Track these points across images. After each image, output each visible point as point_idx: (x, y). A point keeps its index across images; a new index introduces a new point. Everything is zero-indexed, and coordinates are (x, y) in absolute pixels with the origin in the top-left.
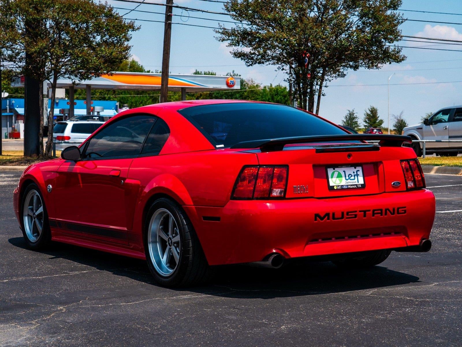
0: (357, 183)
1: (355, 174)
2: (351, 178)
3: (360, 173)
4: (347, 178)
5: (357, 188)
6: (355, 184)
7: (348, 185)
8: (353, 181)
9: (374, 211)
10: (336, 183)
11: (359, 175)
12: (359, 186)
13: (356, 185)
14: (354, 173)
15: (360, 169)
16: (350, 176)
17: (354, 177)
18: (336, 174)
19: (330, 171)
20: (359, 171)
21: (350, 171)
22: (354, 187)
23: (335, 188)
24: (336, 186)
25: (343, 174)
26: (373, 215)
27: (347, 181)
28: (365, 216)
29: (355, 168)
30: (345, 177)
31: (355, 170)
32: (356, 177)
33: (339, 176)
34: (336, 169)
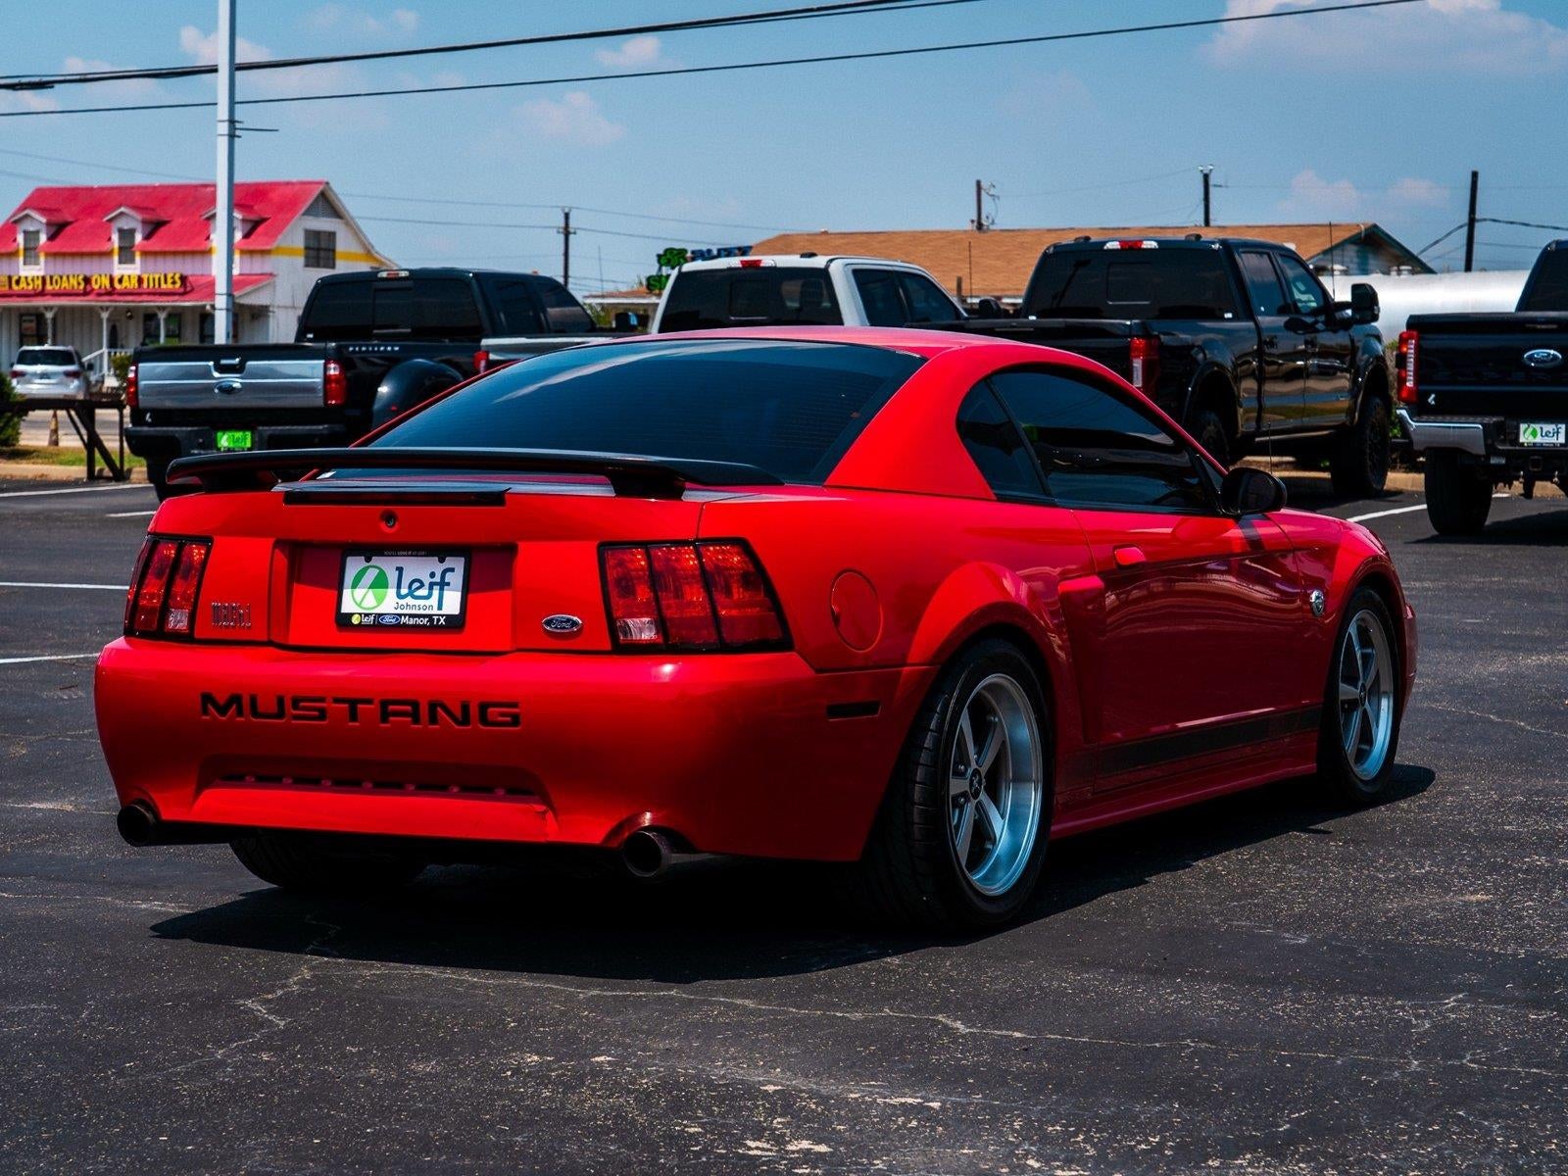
0: (435, 611)
1: (437, 579)
2: (417, 593)
3: (456, 578)
4: (404, 591)
5: (431, 626)
6: (427, 612)
7: (400, 615)
8: (422, 602)
9: (385, 704)
10: (363, 605)
11: (448, 584)
12: (439, 620)
13: (430, 616)
14: (432, 575)
15: (458, 564)
16: (417, 585)
17: (431, 588)
18: (371, 575)
19: (353, 566)
20: (452, 570)
21: (420, 568)
22: (419, 621)
23: (355, 620)
24: (360, 614)
25: (392, 577)
26: (384, 718)
27: (403, 602)
28: (354, 717)
29: (442, 561)
30: (399, 586)
31: (439, 568)
32: (436, 592)
33: (380, 583)
34: (375, 561)
